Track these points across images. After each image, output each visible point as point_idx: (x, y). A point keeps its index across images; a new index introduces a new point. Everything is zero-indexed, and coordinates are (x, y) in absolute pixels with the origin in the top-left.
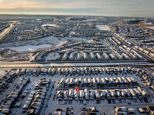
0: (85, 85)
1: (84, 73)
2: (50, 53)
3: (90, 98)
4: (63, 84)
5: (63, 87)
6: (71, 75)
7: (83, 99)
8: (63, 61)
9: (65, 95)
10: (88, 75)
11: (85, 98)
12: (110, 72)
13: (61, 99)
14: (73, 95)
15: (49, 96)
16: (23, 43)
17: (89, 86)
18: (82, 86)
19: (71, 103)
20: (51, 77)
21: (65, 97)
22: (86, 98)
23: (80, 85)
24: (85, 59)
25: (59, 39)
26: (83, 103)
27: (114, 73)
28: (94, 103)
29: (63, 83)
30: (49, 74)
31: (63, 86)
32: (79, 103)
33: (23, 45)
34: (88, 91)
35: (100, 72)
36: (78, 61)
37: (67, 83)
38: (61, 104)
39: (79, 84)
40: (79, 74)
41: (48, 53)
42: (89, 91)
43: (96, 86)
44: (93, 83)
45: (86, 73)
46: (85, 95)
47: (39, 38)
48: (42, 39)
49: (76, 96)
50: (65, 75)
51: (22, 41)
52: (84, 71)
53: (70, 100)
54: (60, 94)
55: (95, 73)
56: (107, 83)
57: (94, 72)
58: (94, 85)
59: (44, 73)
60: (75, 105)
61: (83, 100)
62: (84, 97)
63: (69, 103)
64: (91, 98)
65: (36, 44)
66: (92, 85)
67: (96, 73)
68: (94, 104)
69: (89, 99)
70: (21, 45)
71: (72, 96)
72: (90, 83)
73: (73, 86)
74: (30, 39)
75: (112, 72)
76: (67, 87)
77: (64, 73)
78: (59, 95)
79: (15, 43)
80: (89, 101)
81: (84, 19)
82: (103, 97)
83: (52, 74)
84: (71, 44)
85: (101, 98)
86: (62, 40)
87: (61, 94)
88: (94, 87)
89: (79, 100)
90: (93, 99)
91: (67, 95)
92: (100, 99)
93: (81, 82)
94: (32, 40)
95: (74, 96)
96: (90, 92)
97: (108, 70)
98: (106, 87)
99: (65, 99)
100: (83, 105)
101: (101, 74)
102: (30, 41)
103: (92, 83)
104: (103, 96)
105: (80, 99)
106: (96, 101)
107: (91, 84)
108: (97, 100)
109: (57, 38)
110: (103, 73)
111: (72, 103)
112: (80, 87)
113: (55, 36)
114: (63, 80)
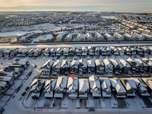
0: (89, 71)
1: (88, 54)
2: (42, 35)
3: (102, 94)
4: (47, 68)
5: (49, 74)
6: (66, 57)
7: (86, 96)
8: (57, 42)
9: (47, 88)
10: (95, 57)
11: (91, 94)
12: (131, 52)
13: (38, 95)
14: (64, 88)
15: (16, 90)
16: (12, 29)
17: (98, 71)
18: (84, 73)
19: (60, 104)
20: (33, 59)
21: (46, 92)
22: (94, 95)
23: (80, 69)
24: (88, 40)
25: (56, 25)
26: (88, 106)
27: (138, 54)
28: (113, 106)
29: (48, 66)
30: (30, 57)
31: (48, 72)
32: (78, 104)
33: (11, 31)
34: (96, 80)
35: (114, 52)
36: (78, 42)
37: (56, 66)
38: (36, 106)
39: (78, 68)
40: (79, 56)
41: (38, 35)
42: (100, 80)
43: (112, 71)
44: (106, 67)
45: (90, 54)
46: (90, 88)
47: (33, 24)
48: (36, 25)
49: (70, 88)
50: (56, 57)
51: (11, 27)
52: (88, 51)
53: (57, 98)
54: (36, 85)
55: (106, 54)
56: (132, 67)
57: (104, 52)
58: (107, 71)
59: (22, 55)
60: (68, 110)
61: (87, 98)
62: (89, 92)
63: (54, 105)
64: (104, 95)
65: (27, 30)
66: (104, 70)
67: (108, 53)
68: (113, 108)
69: (100, 95)
70: (8, 31)
71: (61, 90)
72: (100, 66)
73: (67, 73)
74: (21, 25)
75: (135, 53)
76: (55, 73)
77: (54, 55)
78: (34, 88)
79: (2, 29)
80: (100, 101)
81: (86, 13)
82: (132, 93)
83: (35, 56)
84: (70, 28)
85: (128, 95)
86: (59, 26)
87: (38, 86)
88: (107, 73)
89: (78, 97)
90: (110, 96)
91: (51, 86)
92: (125, 96)
93: (83, 65)
94: (23, 27)
95: (66, 89)
96: (101, 82)
97: (128, 50)
98: (131, 73)
99: (46, 95)
100: (87, 110)
101: (117, 55)
102: (21, 27)
103: (104, 67)
104: (131, 91)
105: (80, 96)
106: (116, 102)
107: (101, 68)
108: (119, 98)
109: (53, 24)
110: (119, 55)
111: (62, 106)
112: (81, 73)
113: (51, 23)
114: (49, 62)
